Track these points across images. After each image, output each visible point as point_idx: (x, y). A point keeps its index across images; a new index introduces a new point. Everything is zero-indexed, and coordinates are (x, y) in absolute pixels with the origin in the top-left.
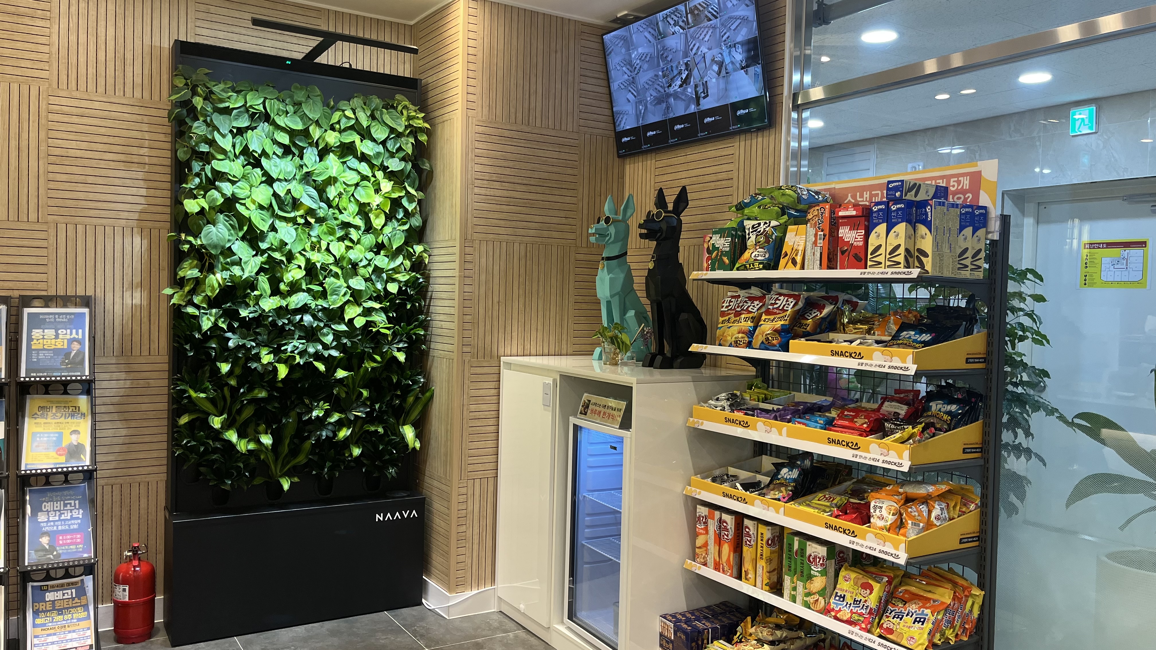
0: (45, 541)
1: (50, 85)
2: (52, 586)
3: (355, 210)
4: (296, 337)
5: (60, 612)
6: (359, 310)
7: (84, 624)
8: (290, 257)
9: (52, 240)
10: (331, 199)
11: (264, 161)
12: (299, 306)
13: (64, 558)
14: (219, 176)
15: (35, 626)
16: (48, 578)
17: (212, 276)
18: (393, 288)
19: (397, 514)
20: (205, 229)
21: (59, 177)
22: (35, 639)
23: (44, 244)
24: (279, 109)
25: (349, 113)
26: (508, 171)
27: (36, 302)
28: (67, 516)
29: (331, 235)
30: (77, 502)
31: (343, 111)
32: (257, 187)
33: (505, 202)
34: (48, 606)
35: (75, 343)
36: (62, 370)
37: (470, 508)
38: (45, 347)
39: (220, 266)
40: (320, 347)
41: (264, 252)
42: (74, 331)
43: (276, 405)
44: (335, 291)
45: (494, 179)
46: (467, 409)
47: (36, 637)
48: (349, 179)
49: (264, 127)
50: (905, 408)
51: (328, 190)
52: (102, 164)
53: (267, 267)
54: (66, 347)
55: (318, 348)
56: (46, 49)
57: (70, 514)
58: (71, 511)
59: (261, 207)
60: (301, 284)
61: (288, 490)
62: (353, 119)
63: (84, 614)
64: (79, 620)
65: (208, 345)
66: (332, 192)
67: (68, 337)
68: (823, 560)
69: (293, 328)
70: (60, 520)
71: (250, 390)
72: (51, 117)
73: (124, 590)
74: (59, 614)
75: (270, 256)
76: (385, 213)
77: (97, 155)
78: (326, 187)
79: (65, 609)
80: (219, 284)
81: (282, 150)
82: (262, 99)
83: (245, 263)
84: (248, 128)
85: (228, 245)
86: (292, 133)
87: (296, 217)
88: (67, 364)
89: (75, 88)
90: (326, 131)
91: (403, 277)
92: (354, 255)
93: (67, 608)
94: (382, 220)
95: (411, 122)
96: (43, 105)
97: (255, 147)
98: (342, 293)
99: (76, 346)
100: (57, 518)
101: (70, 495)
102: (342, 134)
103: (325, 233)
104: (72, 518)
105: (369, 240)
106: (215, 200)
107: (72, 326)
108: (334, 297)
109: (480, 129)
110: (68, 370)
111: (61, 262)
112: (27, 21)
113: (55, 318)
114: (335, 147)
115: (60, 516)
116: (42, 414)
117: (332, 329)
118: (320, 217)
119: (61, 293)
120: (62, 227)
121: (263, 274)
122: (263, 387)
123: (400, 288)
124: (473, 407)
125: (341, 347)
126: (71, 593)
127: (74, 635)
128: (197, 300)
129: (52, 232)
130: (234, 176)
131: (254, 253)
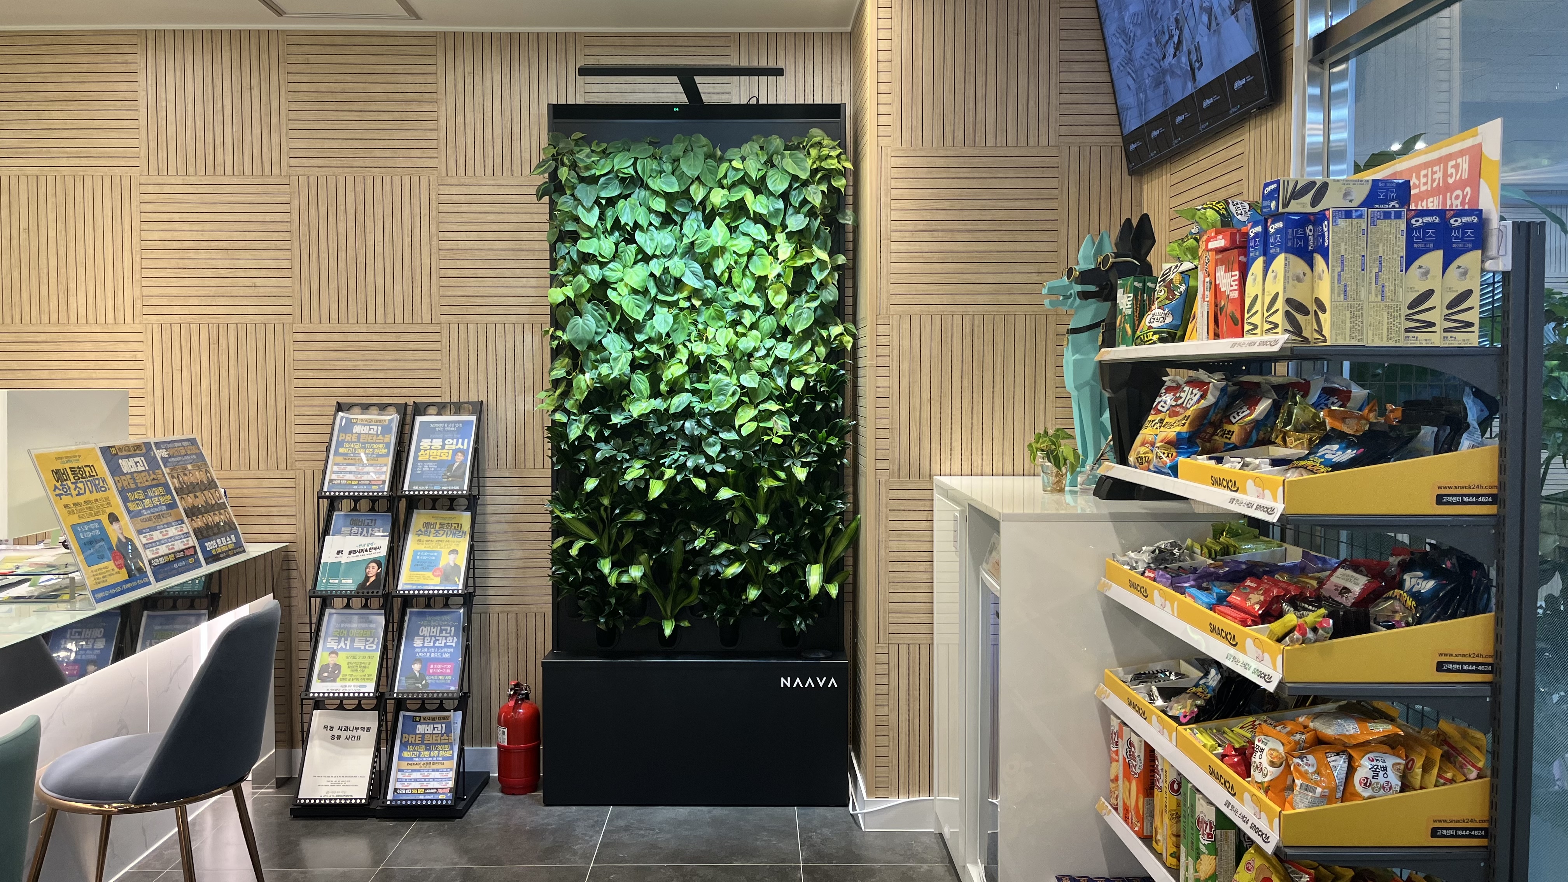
0: (416, 667)
1: (439, 173)
2: (425, 718)
3: (750, 286)
4: (679, 447)
5: (428, 747)
6: (752, 412)
7: (447, 764)
8: (671, 350)
9: (445, 341)
10: (718, 275)
11: (638, 236)
12: (680, 410)
13: (431, 689)
14: (587, 258)
15: (400, 758)
16: (423, 709)
17: (581, 376)
18: (797, 384)
19: (810, 680)
20: (572, 321)
21: (450, 273)
22: (399, 773)
23: (437, 346)
24: (652, 170)
25: (737, 164)
26: (941, 215)
27: (432, 410)
28: (441, 643)
29: (720, 320)
30: (453, 629)
31: (730, 161)
32: (632, 267)
33: (938, 258)
34: (418, 739)
35: (460, 454)
36: (443, 484)
37: (894, 683)
38: (431, 458)
39: (589, 364)
40: (702, 461)
41: (641, 345)
42: (460, 441)
43: (657, 530)
44: (722, 390)
45: (921, 228)
46: (886, 547)
47: (400, 770)
48: (740, 247)
49: (639, 194)
50: (1363, 580)
51: (715, 263)
52: (491, 254)
53: (646, 363)
54: (450, 458)
55: (700, 461)
56: (433, 135)
57: (444, 641)
58: (446, 637)
59: (635, 291)
60: (683, 383)
61: (670, 636)
62: (740, 169)
63: (448, 754)
64: (445, 759)
65: (577, 457)
66: (719, 266)
67: (454, 447)
68: (1211, 828)
69: (675, 437)
70: (434, 647)
71: (625, 512)
72: (443, 208)
73: (503, 732)
74: (426, 750)
75: (647, 351)
76: (787, 286)
77: (487, 245)
78: (713, 259)
79: (433, 744)
80: (588, 386)
81: (659, 220)
82: (632, 160)
83: (615, 359)
84: (620, 197)
85: (597, 339)
86: (669, 197)
87: (678, 300)
88: (449, 477)
89: (463, 174)
90: (711, 189)
91: (811, 370)
92: (746, 344)
93: (435, 744)
94: (783, 297)
95: (823, 164)
96: (433, 196)
97: (626, 219)
98: (730, 393)
99: (460, 457)
100: (431, 644)
101: (447, 621)
102: (732, 190)
103: (713, 318)
104: (446, 646)
105: (768, 323)
106: (580, 286)
107: (459, 436)
108: (721, 397)
109: (899, 162)
110: (448, 483)
111: (454, 366)
112: (415, 106)
113: (444, 427)
114: (722, 209)
115: (435, 642)
116: (426, 531)
117: (720, 438)
118: (707, 299)
119: (455, 399)
120: (454, 327)
121: (640, 372)
122: (640, 508)
123: (807, 383)
124: (894, 546)
125: (728, 461)
126: (440, 728)
127: (437, 775)
128: (568, 405)
129: (445, 333)
130: (603, 257)
131: (631, 346)
